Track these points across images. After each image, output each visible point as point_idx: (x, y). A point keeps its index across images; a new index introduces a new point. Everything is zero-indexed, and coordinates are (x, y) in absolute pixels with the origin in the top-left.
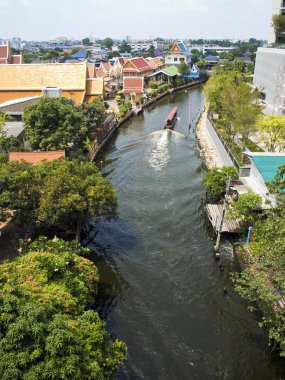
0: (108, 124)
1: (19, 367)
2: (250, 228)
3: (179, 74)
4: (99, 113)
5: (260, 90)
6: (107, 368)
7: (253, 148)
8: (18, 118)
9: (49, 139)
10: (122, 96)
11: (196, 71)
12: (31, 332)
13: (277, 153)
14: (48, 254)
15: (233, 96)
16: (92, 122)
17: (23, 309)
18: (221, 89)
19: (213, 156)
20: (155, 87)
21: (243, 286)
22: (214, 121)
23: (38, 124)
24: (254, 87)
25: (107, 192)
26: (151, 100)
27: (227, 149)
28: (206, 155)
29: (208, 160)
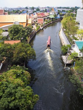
0: (33, 32)
1: (8, 102)
2: (75, 62)
3: (54, 17)
4: (30, 29)
5: (78, 22)
6: (33, 102)
7: (76, 39)
8: (7, 31)
9: (16, 37)
10: (37, 24)
11: (59, 16)
12: (11, 92)
14: (16, 70)
15: (70, 24)
16: (28, 32)
17: (9, 86)
18: (66, 22)
19: (64, 41)
20: (47, 21)
21: (73, 79)
22: (64, 31)
23: (13, 32)
24: (76, 21)
25: (33, 52)
26: (46, 25)
27: (68, 40)
28: (62, 41)
29: (62, 43)
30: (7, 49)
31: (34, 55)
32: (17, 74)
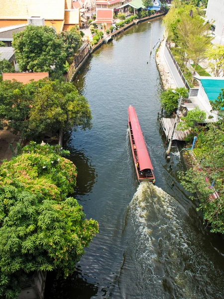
0: (83, 51)
1: (19, 237)
2: (195, 137)
3: (144, 7)
4: (76, 40)
5: (211, 23)
6: (84, 239)
7: (203, 73)
8: (9, 44)
9: (35, 62)
10: (95, 26)
11: (157, 5)
12: (27, 213)
13: (221, 78)
14: (38, 155)
15: (188, 27)
16: (70, 48)
17: (20, 196)
18: (179, 21)
19: (169, 79)
20: (123, 18)
21: (187, 181)
22: (171, 49)
23: (26, 49)
24: (206, 20)
25: (83, 107)
26: (120, 30)
27: (181, 74)
28: (163, 77)
29: (164, 82)
30: (11, 98)
31: (87, 115)
32: (40, 167)
